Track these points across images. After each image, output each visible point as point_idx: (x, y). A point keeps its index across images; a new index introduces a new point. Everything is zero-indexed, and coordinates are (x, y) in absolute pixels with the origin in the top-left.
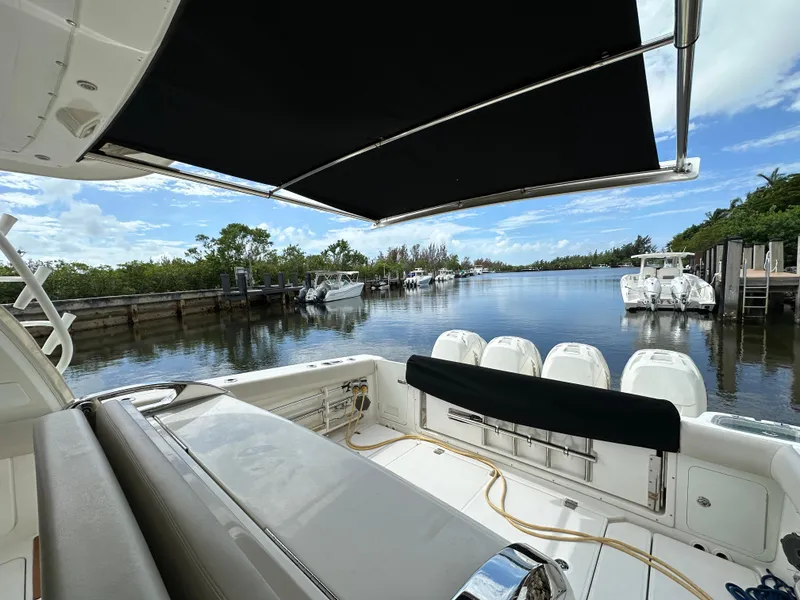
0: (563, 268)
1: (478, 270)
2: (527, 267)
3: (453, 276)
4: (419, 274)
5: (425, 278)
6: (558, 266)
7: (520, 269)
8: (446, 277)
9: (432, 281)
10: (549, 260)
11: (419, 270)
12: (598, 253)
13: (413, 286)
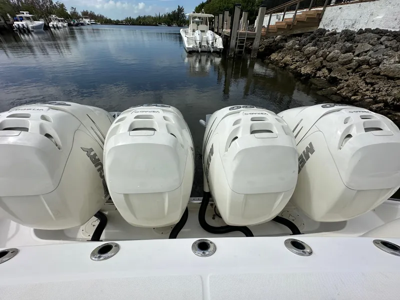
0: (144, 25)
1: (87, 21)
2: (122, 22)
3: (65, 24)
4: (28, 18)
5: (37, 23)
6: (140, 22)
7: (117, 23)
8: (60, 24)
9: (46, 27)
10: (135, 17)
11: (26, 14)
12: (161, 15)
13: (25, 31)
